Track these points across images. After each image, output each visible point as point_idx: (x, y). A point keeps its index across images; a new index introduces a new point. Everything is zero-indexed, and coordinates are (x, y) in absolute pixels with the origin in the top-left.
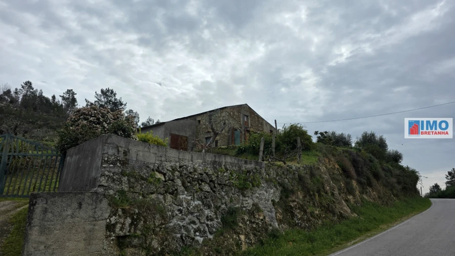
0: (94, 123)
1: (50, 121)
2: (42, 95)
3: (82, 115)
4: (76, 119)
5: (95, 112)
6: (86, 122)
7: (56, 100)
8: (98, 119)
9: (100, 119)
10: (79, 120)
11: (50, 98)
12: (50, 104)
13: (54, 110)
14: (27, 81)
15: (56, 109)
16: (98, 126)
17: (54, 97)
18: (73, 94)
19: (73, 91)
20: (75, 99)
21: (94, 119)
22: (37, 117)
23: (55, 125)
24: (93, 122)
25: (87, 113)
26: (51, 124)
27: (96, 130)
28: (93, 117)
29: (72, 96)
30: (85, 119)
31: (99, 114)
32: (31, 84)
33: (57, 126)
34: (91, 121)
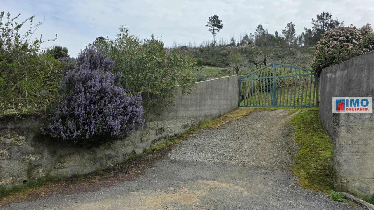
0: (344, 41)
1: (278, 52)
2: (268, 33)
3: (331, 37)
4: (326, 42)
5: (344, 31)
6: (336, 42)
7: (279, 35)
8: (347, 37)
9: (349, 37)
10: (329, 41)
11: (274, 34)
12: (275, 39)
13: (278, 42)
14: (259, 25)
15: (279, 42)
16: (348, 43)
17: (276, 33)
18: (293, 26)
19: (292, 23)
20: (294, 30)
21: (344, 38)
22: (268, 51)
23: (282, 54)
24: (342, 41)
25: (336, 34)
26: (279, 54)
27: (348, 47)
28: (342, 36)
29: (292, 28)
30: (335, 40)
31: (347, 33)
32: (261, 27)
33: (284, 55)
34: (340, 41)
